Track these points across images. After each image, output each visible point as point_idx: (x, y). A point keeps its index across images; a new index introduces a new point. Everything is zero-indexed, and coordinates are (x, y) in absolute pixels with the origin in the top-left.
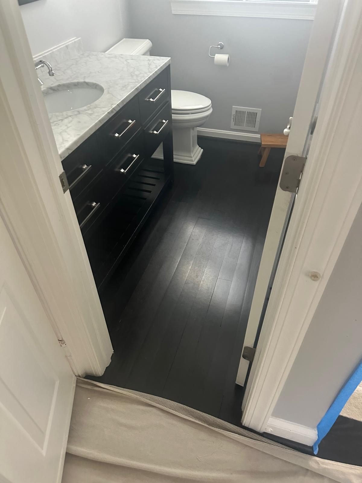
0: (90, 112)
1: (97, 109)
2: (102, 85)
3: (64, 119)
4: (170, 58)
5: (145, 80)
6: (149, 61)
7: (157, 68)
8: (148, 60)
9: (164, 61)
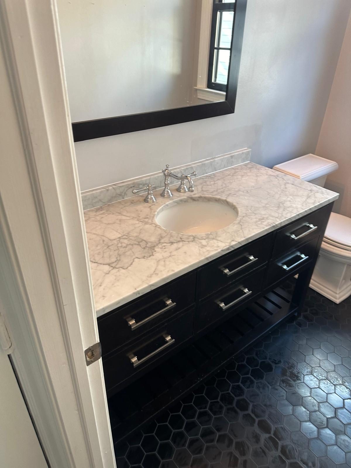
0: (204, 242)
1: (214, 241)
2: (239, 210)
3: (175, 243)
4: (339, 194)
5: (290, 217)
6: (310, 192)
7: (314, 205)
8: (311, 190)
9: (328, 196)
